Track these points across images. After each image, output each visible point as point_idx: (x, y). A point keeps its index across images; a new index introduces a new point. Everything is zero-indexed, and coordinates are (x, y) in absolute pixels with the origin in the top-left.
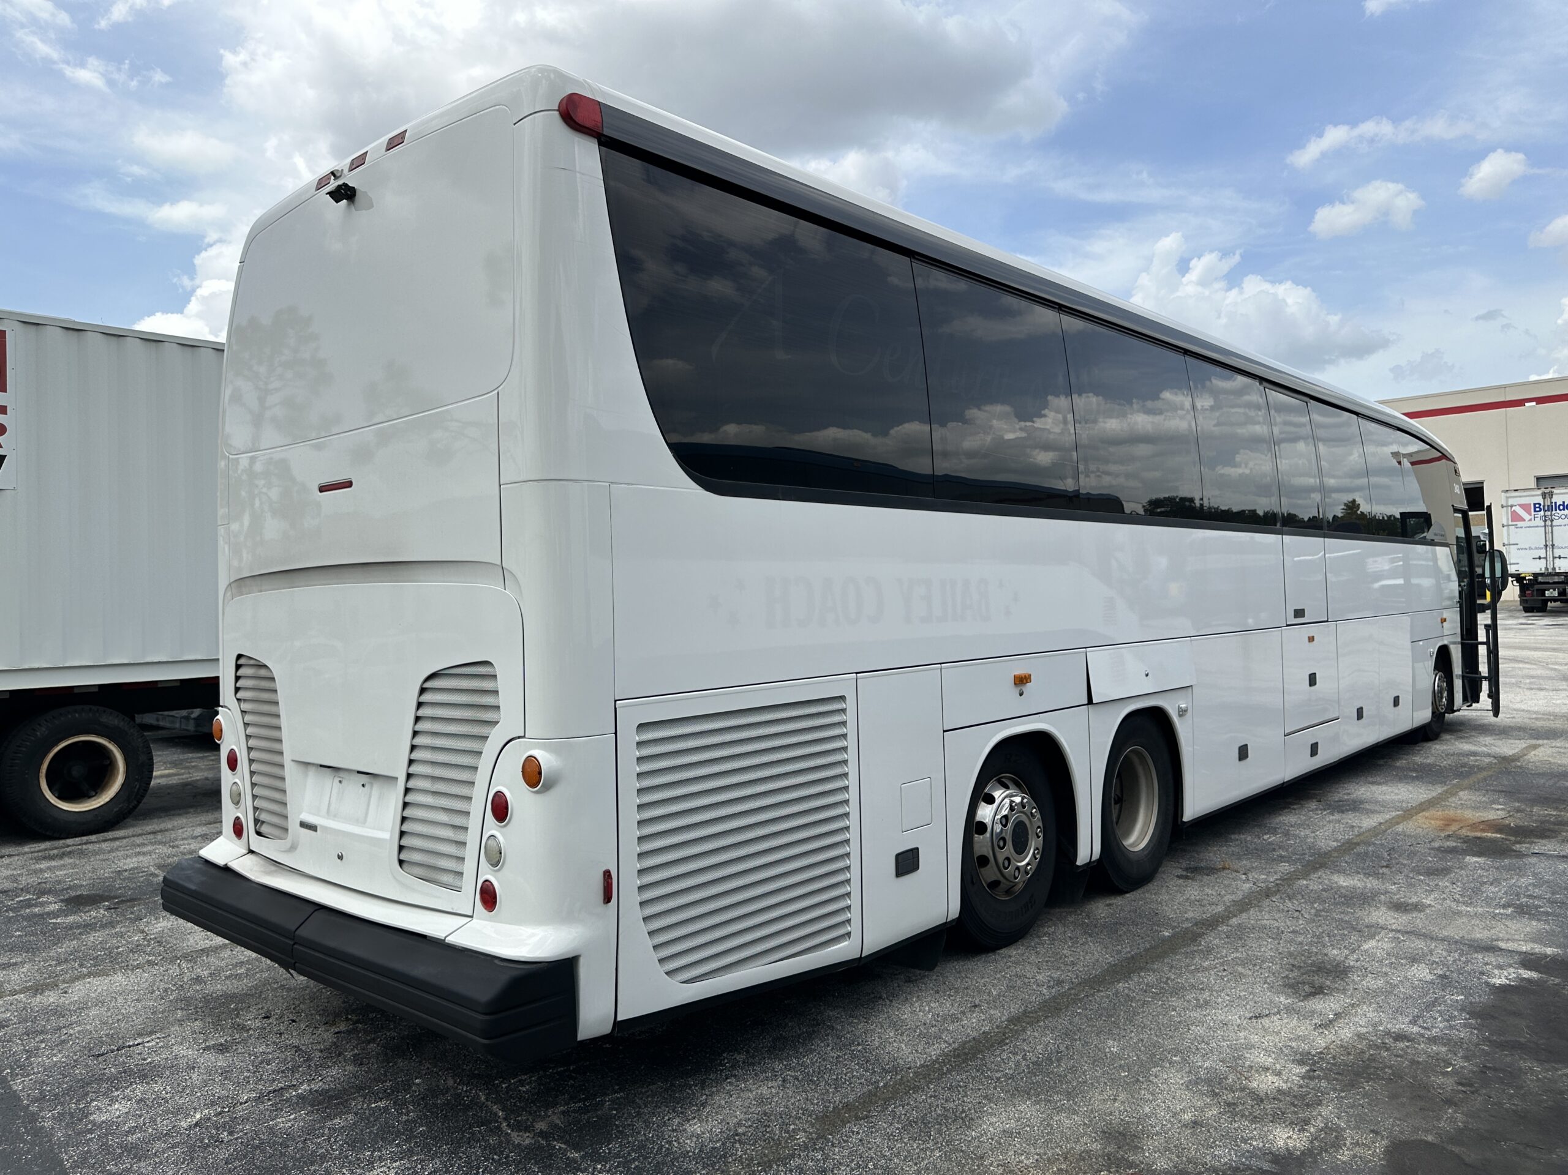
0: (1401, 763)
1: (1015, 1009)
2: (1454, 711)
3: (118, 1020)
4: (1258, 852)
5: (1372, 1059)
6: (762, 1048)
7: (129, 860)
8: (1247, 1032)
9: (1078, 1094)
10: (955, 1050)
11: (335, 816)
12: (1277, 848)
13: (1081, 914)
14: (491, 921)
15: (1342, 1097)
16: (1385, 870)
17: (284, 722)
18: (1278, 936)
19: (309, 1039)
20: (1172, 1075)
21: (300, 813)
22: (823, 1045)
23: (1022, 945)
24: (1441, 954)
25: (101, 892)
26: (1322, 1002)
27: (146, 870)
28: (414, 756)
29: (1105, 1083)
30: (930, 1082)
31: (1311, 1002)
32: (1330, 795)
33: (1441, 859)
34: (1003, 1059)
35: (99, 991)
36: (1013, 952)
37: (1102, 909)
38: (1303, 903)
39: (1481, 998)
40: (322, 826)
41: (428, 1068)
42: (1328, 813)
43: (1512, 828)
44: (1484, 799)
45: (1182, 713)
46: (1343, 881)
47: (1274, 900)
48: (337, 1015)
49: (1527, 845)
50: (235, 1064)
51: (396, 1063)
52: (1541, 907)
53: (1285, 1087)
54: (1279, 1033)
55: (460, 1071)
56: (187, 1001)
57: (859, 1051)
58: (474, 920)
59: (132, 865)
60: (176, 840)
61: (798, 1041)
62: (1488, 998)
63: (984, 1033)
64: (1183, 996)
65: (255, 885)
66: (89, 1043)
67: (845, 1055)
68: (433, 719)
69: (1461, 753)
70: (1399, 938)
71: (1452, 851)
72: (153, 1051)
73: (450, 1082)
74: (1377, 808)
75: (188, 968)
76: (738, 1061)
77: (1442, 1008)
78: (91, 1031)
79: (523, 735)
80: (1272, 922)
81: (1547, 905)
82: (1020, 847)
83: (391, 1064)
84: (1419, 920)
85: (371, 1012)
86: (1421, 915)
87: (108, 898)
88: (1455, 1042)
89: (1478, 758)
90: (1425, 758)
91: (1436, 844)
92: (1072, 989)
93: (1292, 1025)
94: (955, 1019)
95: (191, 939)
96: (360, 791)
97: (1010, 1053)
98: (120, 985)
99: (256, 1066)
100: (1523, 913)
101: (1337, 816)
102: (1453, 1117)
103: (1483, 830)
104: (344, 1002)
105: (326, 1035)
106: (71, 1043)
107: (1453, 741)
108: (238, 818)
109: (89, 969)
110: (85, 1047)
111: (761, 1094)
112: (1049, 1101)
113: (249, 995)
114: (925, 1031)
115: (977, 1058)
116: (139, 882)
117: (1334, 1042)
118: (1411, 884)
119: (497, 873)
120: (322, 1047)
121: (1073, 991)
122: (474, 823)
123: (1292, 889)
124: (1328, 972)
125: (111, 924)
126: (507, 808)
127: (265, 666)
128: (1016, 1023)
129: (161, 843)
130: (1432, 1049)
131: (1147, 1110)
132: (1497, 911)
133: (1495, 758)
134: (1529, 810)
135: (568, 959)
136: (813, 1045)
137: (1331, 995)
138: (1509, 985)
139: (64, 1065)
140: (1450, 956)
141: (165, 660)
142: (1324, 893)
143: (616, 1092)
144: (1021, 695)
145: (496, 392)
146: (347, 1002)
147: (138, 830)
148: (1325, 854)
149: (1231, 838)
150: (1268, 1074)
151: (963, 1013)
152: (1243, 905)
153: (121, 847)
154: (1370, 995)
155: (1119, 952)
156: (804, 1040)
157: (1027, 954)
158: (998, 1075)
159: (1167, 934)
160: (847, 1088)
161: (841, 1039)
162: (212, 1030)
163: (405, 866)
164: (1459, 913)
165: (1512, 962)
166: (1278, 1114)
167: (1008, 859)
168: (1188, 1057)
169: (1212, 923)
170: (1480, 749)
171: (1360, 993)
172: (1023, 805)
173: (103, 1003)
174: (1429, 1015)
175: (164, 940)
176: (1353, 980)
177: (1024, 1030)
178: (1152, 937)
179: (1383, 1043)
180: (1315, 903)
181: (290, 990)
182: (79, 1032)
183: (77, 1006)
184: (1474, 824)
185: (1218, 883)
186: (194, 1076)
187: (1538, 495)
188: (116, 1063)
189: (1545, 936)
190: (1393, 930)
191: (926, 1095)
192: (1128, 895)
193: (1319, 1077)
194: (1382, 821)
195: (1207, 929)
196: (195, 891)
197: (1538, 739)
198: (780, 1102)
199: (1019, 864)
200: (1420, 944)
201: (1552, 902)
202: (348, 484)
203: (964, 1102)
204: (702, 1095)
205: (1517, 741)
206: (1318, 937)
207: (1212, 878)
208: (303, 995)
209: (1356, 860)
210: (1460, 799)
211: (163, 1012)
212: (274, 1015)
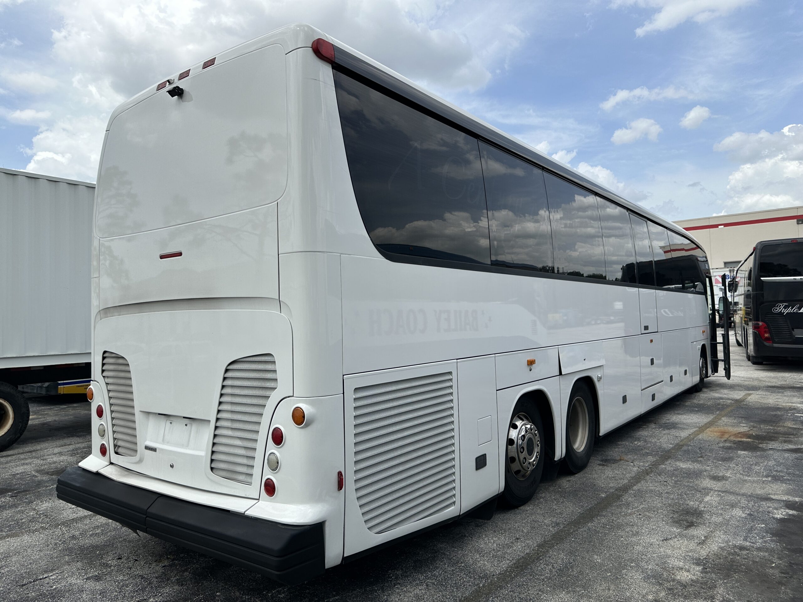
0: (688, 403)
1: (539, 540)
2: (708, 377)
3: (31, 563)
4: (636, 450)
5: (732, 561)
6: (409, 566)
7: (18, 468)
8: (664, 548)
9: (588, 587)
10: (515, 564)
11: (168, 443)
12: (643, 448)
13: (556, 486)
14: (271, 502)
15: (725, 583)
16: (701, 459)
17: (135, 389)
18: (660, 495)
19: (148, 571)
20: (634, 574)
21: (145, 441)
22: (442, 564)
23: (531, 504)
24: (745, 503)
25: (5, 487)
26: (695, 530)
27: (30, 473)
28: (221, 408)
29: (601, 580)
30: (507, 583)
31: (690, 531)
32: (659, 420)
33: (726, 453)
34: (542, 568)
35: (15, 546)
36: (528, 508)
37: (566, 483)
38: (666, 477)
39: (774, 526)
40: (159, 449)
41: (222, 586)
42: (662, 430)
43: (754, 436)
44: (735, 421)
45: (599, 379)
46: (683, 465)
47: (651, 476)
48: (161, 556)
49: (765, 445)
50: (107, 587)
51: (202, 583)
52: (785, 477)
53: (694, 578)
54: (680, 548)
55: (241, 586)
56: (70, 551)
57: (463, 567)
58: (260, 501)
59: (21, 471)
60: (44, 455)
61: (428, 562)
62: (777, 526)
63: (527, 554)
64: (624, 529)
65: (117, 483)
66: (15, 578)
67: (456, 569)
68: (232, 387)
69: (715, 398)
70: (721, 495)
71: (730, 448)
72: (56, 581)
73: (237, 594)
74: (685, 427)
75: (66, 531)
76: (399, 575)
77: (756, 531)
78: (15, 571)
79: (292, 395)
80: (655, 488)
81: (787, 475)
82: (530, 453)
83: (200, 584)
84: (727, 485)
85: (181, 554)
86: (727, 482)
87: (10, 490)
88: (771, 550)
89: (724, 400)
90: (699, 401)
91: (721, 445)
92: (565, 527)
93: (685, 544)
94: (509, 547)
95: (65, 513)
96: (184, 428)
97: (545, 564)
98: (28, 542)
99: (120, 588)
100: (777, 480)
101: (666, 431)
102: (786, 592)
103: (741, 437)
104: (163, 548)
105: (157, 568)
106: (4, 578)
107: (709, 392)
108: (103, 445)
109: (7, 533)
110: (13, 581)
111: (417, 594)
112: (574, 591)
113: (106, 545)
114: (495, 554)
115: (528, 568)
116: (27, 480)
117: (710, 552)
118: (716, 466)
119: (275, 475)
120: (157, 575)
121: (566, 529)
122: (260, 446)
123: (658, 470)
124: (693, 514)
125: (15, 506)
126: (282, 437)
127: (123, 358)
128: (542, 547)
129: (35, 458)
130: (761, 554)
131: (628, 594)
132: (764, 479)
133: (732, 400)
134: (759, 426)
135: (320, 523)
136: (436, 564)
137: (699, 526)
138: (785, 518)
139: (2, 592)
140: (749, 503)
141: (37, 355)
142: (675, 472)
143: (335, 596)
144: (530, 370)
145: (276, 202)
146: (165, 548)
147: (21, 451)
148: (669, 451)
149: (618, 444)
150: (683, 571)
151: (512, 543)
152: (638, 479)
153: (12, 460)
154: (718, 526)
155: (582, 506)
156: (431, 561)
157: (535, 509)
158: (543, 577)
159: (603, 496)
160: (463, 588)
161: (451, 560)
162: (89, 567)
163: (214, 471)
164: (746, 481)
165: (781, 506)
166: (697, 594)
167: (525, 458)
168: (639, 563)
169: (625, 489)
170: (723, 396)
171: (713, 525)
172: (531, 429)
173: (19, 553)
174: (751, 536)
175: (48, 514)
176: (707, 518)
177: (548, 551)
178: (596, 498)
179: (735, 552)
180: (673, 477)
181: (129, 542)
182: (8, 571)
183: (3, 555)
184: (735, 434)
185: (620, 467)
186: (84, 596)
187: (727, 271)
188: (35, 589)
189: (792, 492)
190: (716, 491)
191: (507, 591)
192: (576, 475)
193: (709, 572)
194: (690, 433)
195: (623, 493)
196: (79, 487)
197: (749, 391)
198: (428, 598)
199: (531, 461)
200: (732, 498)
201: (789, 474)
202: (180, 254)
203: (529, 594)
204: (384, 596)
205: (739, 392)
206: (681, 495)
207: (616, 465)
208: (138, 544)
209: (685, 454)
210: (724, 422)
211: (57, 557)
212: (124, 557)
